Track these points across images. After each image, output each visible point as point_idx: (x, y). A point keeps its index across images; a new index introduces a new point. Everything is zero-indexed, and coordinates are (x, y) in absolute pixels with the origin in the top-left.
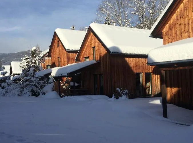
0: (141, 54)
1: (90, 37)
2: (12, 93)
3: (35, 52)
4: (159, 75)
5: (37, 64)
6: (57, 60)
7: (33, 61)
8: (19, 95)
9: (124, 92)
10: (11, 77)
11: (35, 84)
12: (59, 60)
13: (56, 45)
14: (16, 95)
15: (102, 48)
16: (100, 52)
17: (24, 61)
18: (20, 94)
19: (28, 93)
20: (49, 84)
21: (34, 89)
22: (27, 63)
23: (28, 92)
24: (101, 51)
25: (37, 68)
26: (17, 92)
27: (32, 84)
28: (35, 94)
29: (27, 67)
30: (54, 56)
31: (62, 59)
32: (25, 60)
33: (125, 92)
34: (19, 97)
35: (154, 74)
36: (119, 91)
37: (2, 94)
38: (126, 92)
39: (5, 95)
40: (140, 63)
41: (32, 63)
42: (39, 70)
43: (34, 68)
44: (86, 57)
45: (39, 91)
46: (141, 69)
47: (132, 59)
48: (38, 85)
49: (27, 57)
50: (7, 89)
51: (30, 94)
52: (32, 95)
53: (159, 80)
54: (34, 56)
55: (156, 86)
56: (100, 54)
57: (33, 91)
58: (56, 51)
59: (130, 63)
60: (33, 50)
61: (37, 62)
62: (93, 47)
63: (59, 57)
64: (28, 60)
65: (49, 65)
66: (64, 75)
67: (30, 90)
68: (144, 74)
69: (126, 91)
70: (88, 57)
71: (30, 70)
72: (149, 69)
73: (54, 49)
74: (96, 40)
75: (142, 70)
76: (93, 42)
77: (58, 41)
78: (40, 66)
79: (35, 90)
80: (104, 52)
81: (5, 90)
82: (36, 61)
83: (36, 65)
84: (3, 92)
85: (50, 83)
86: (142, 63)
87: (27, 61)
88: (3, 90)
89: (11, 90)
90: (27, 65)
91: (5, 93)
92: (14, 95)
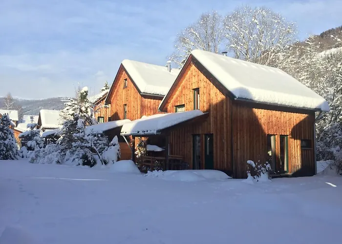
0: (279, 103)
1: (189, 73)
2: (48, 158)
3: (87, 94)
4: (299, 139)
5: (89, 114)
6: (122, 109)
7: (83, 109)
8: (58, 162)
9: (263, 168)
10: (39, 132)
11: (90, 145)
12: (124, 109)
13: (122, 86)
14: (54, 162)
15: (214, 91)
16: (210, 97)
17: (68, 107)
18: (60, 161)
19: (77, 160)
20: (112, 147)
21: (88, 154)
22: (73, 112)
23: (77, 158)
24: (213, 95)
25: (89, 120)
26: (55, 156)
27: (86, 145)
28: (88, 162)
29: (72, 118)
30: (116, 103)
31: (131, 108)
32: (70, 106)
33: (265, 167)
34: (58, 165)
35: (292, 138)
36: (254, 165)
37: (30, 159)
38: (269, 168)
39: (35, 160)
40: (274, 118)
41: (81, 111)
42: (91, 123)
43: (83, 120)
44: (179, 104)
45: (96, 157)
46: (275, 128)
47: (263, 111)
48: (95, 148)
49: (73, 102)
50: (39, 152)
51: (81, 161)
52: (84, 164)
53: (299, 147)
54: (85, 100)
55: (295, 157)
56: (209, 100)
57: (85, 157)
58: (120, 95)
59: (259, 117)
60: (83, 91)
61: (89, 110)
62: (193, 89)
63: (125, 105)
64: (75, 107)
65: (102, 117)
66: (151, 132)
67: (81, 155)
68: (279, 137)
69: (268, 166)
70: (183, 106)
71: (77, 122)
72: (286, 130)
73: (117, 91)
74: (202, 76)
75: (276, 130)
76: (194, 80)
77: (126, 80)
78: (93, 117)
79: (89, 156)
80: (217, 97)
81: (36, 152)
82: (87, 109)
83: (87, 116)
84: (31, 156)
85: (114, 145)
86: (276, 118)
87: (73, 108)
88: (31, 153)
89: (46, 154)
90: (73, 115)
91: (34, 157)
92: (50, 161)
